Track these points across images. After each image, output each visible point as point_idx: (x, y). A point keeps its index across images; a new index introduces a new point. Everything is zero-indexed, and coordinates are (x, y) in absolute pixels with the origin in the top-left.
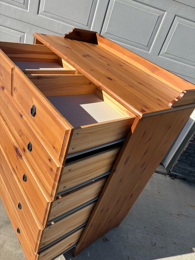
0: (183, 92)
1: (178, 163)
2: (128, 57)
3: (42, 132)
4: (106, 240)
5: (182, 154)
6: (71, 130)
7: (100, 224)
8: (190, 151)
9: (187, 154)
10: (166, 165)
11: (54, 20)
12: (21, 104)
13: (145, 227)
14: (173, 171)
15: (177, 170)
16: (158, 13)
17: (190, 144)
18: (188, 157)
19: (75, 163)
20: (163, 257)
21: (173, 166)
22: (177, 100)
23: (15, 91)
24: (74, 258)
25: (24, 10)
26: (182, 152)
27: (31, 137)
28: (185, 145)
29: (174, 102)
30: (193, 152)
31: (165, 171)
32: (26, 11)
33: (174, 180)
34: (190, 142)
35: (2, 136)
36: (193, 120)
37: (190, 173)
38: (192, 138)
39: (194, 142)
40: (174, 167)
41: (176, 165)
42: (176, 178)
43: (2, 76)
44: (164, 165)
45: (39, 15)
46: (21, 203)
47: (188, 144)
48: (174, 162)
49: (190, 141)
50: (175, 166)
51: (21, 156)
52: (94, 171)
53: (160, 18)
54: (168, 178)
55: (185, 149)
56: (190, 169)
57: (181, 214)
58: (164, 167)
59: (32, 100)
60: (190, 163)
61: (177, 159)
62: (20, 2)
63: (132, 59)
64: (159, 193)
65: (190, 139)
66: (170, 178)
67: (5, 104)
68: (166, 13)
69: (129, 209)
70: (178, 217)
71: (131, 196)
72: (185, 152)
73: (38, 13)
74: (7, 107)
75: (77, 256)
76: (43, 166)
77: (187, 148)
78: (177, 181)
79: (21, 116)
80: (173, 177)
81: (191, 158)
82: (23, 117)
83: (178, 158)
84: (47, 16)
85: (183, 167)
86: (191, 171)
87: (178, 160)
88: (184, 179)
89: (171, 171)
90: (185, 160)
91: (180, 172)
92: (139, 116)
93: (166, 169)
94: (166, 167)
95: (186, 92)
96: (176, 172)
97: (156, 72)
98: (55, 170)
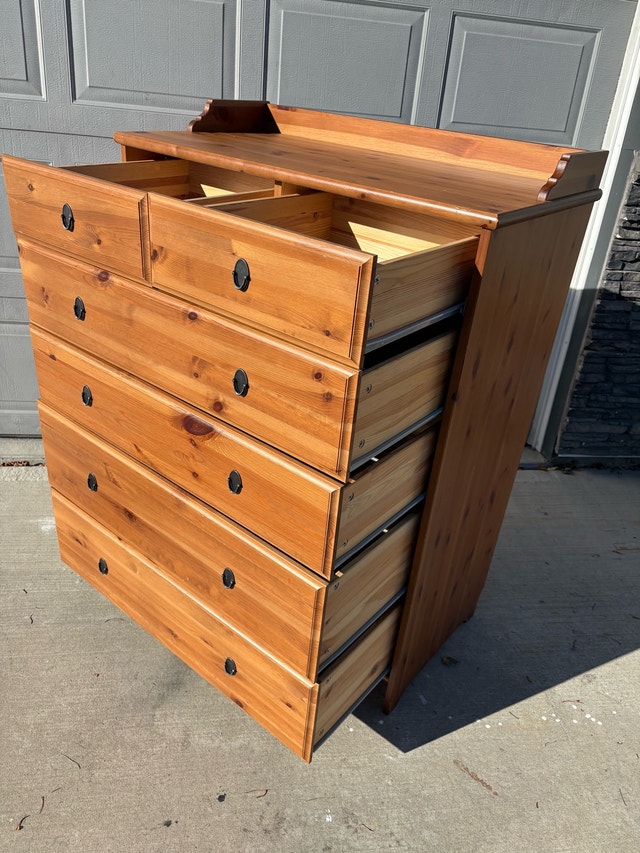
0: (562, 159)
1: (570, 422)
2: (379, 137)
3: (280, 317)
4: (451, 662)
5: (575, 393)
6: (372, 262)
7: (436, 594)
8: (592, 378)
9: (587, 389)
10: (537, 443)
11: (125, 106)
12: (190, 281)
13: (542, 602)
14: (564, 449)
15: (573, 445)
16: (406, 19)
17: (588, 357)
18: (593, 397)
19: (376, 369)
20: (617, 657)
21: (559, 435)
22: (555, 180)
23: (160, 258)
24: (390, 717)
25: (32, 97)
26: (572, 387)
27: (241, 354)
28: (573, 366)
29: (548, 187)
30: (602, 378)
31: (542, 460)
32: (37, 98)
33: (572, 474)
34: (586, 352)
35: (118, 420)
36: (575, 291)
37: (609, 440)
38: (588, 337)
39: (597, 348)
40: (562, 439)
41: (567, 431)
42: (575, 468)
43: (99, 242)
44: (533, 445)
45: (78, 101)
46: (231, 568)
47: (581, 359)
48: (558, 425)
49: (586, 348)
50: (563, 434)
51: (208, 431)
52: (412, 402)
53: (414, 31)
54: (555, 474)
55: (577, 376)
56: (606, 428)
57: (622, 549)
58: (535, 450)
59: (231, 249)
60: (602, 410)
61: (565, 412)
62: (15, 76)
63: (392, 140)
64: (546, 514)
65: (584, 342)
66: (559, 472)
67: (119, 318)
68: (427, 14)
69: (490, 551)
70: (618, 556)
71: (492, 501)
72: (581, 384)
73: (74, 98)
74: (130, 322)
75: (394, 712)
76: (298, 407)
77: (582, 372)
78: (581, 478)
79: (193, 317)
80: (567, 466)
81: (601, 398)
82: (202, 314)
83: (567, 408)
84: (102, 99)
85: (585, 429)
86: (609, 434)
87: (570, 414)
88: (597, 467)
89: (557, 452)
90: (588, 406)
91: (581, 447)
92: (490, 222)
93: (541, 453)
94: (539, 448)
95: (569, 157)
96: (570, 450)
97: (468, 151)
98: (339, 392)
